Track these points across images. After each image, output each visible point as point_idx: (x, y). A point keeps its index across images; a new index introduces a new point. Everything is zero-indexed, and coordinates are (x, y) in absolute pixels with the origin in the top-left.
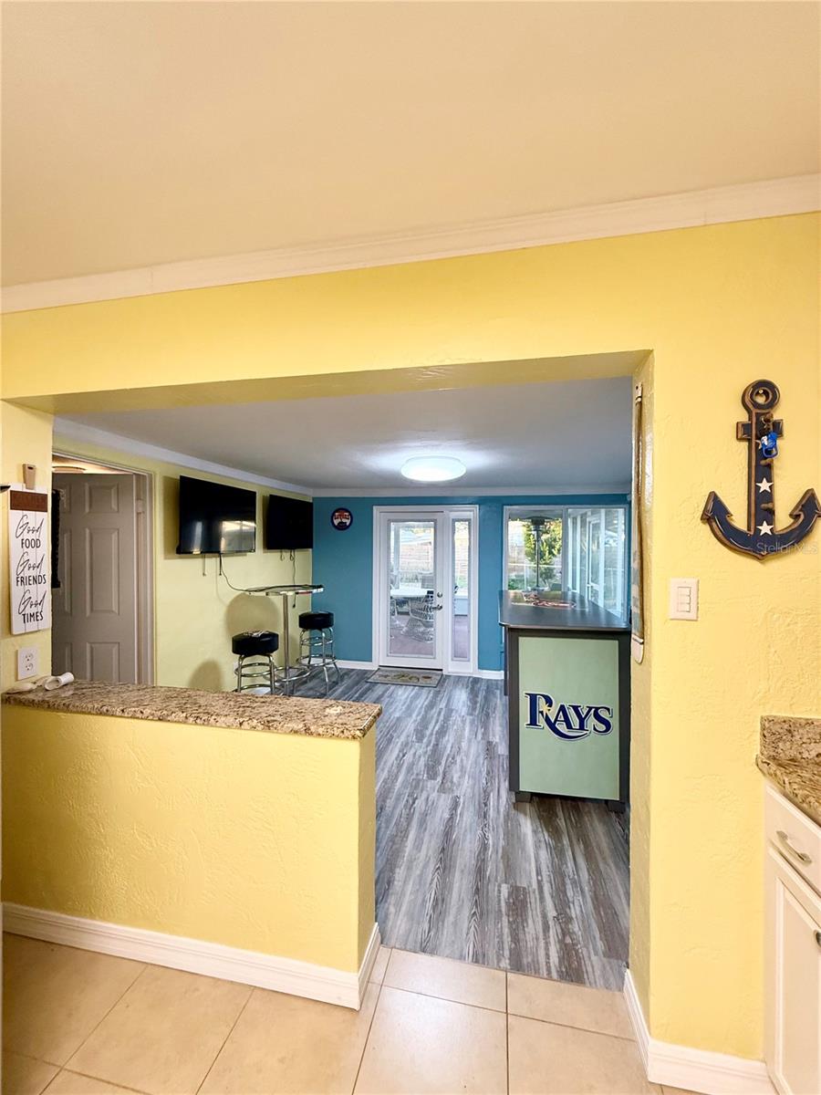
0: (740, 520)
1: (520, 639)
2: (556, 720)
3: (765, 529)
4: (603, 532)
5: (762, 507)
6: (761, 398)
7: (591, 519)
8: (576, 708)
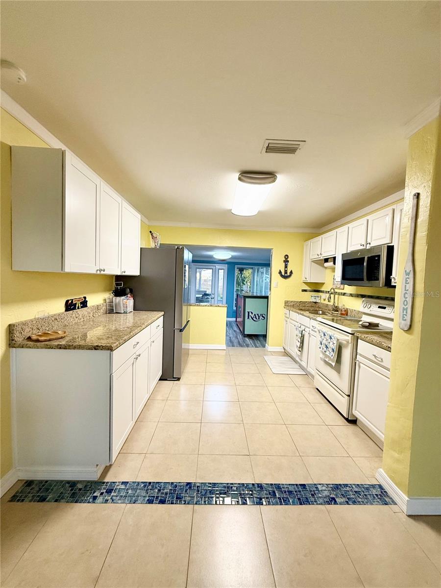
0: (283, 274)
1: (246, 299)
3: (286, 275)
4: (265, 275)
5: (286, 272)
6: (287, 257)
7: (261, 270)
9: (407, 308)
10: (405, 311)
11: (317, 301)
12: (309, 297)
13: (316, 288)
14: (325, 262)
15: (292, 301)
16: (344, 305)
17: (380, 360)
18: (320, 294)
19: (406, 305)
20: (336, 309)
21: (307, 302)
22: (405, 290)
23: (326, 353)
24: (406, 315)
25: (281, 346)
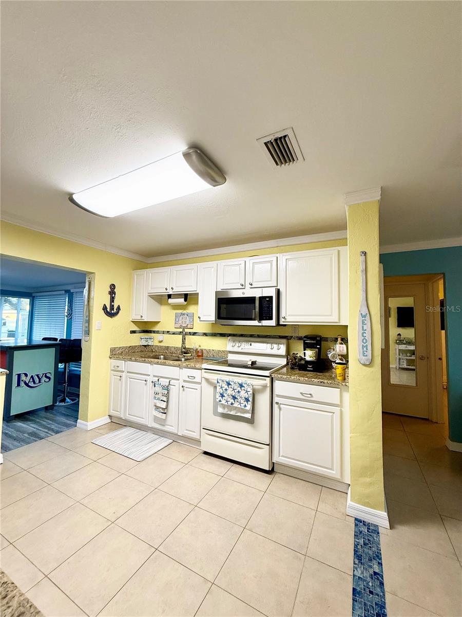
0: (108, 310)
1: (15, 352)
2: (29, 382)
3: (113, 312)
5: (112, 307)
6: (113, 287)
8: (38, 376)
9: (367, 345)
10: (365, 348)
11: (149, 344)
12: (137, 340)
13: (146, 328)
14: (168, 298)
15: (120, 348)
16: (200, 346)
17: (309, 396)
18: (153, 335)
19: (366, 343)
20: (186, 351)
21: (136, 346)
22: (363, 330)
23: (234, 405)
24: (367, 352)
25: (105, 416)
